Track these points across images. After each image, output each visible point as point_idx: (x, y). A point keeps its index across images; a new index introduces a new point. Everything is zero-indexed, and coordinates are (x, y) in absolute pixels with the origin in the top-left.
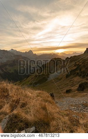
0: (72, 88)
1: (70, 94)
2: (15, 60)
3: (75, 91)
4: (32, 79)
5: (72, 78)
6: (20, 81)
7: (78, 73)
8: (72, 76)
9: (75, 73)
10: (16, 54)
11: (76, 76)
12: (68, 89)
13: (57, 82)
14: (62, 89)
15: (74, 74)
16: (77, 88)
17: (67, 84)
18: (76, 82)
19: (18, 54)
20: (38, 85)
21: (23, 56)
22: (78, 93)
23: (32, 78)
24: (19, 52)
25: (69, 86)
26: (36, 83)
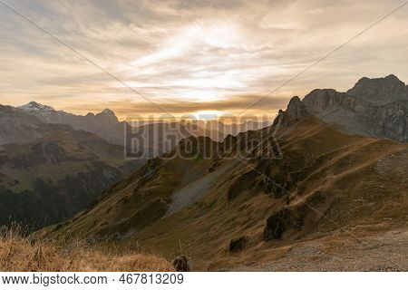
0: (249, 233)
1: (243, 256)
2: (40, 143)
3: (256, 243)
4: (111, 213)
5: (246, 200)
6: (55, 226)
7: (261, 183)
8: (245, 193)
9: (254, 184)
10: (49, 121)
11: (256, 193)
12: (236, 238)
13: (201, 218)
14: (216, 241)
15: (250, 187)
16: (261, 230)
17: (233, 220)
18: (256, 212)
19: (56, 122)
20: (131, 233)
21: (77, 128)
22: (267, 248)
23: (109, 210)
24: (62, 113)
25: (239, 228)
26: (124, 229)
